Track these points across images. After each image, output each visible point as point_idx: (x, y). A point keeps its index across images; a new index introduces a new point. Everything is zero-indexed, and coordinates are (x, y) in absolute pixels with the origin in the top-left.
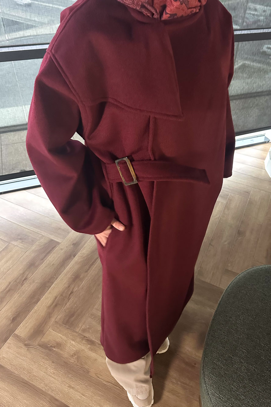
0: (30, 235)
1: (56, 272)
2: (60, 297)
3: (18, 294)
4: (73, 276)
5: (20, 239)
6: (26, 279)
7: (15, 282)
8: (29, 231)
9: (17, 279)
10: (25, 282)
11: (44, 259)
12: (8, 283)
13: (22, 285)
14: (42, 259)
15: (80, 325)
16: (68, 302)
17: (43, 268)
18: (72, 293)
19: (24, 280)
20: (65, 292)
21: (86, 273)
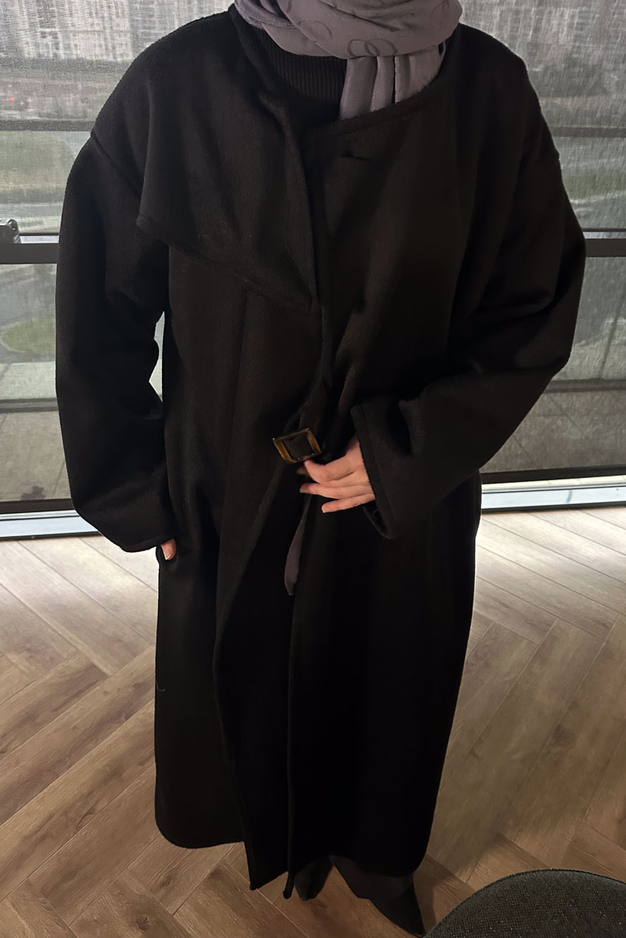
0: (53, 644)
1: (73, 749)
5: (29, 650)
6: (4, 752)
8: (53, 633)
11: (59, 710)
14: (56, 710)
16: (74, 834)
17: (49, 732)
18: (90, 812)
20: (77, 806)
21: (140, 768)
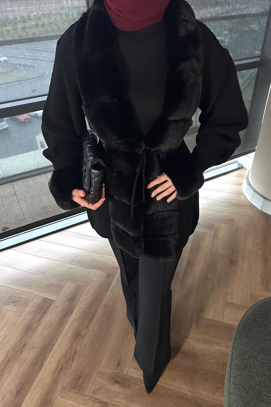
0: (23, 296)
1: (55, 333)
2: (63, 359)
3: (19, 363)
4: (74, 334)
5: (13, 302)
6: (25, 346)
7: (14, 351)
8: (20, 292)
9: (16, 346)
10: (24, 349)
11: (40, 321)
12: (6, 353)
13: (22, 353)
15: (90, 387)
16: (73, 363)
17: (41, 331)
18: (75, 352)
19: (23, 347)
20: (68, 353)
21: (87, 329)
